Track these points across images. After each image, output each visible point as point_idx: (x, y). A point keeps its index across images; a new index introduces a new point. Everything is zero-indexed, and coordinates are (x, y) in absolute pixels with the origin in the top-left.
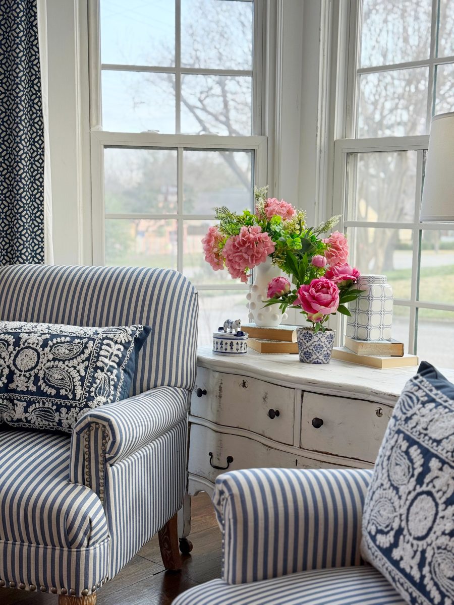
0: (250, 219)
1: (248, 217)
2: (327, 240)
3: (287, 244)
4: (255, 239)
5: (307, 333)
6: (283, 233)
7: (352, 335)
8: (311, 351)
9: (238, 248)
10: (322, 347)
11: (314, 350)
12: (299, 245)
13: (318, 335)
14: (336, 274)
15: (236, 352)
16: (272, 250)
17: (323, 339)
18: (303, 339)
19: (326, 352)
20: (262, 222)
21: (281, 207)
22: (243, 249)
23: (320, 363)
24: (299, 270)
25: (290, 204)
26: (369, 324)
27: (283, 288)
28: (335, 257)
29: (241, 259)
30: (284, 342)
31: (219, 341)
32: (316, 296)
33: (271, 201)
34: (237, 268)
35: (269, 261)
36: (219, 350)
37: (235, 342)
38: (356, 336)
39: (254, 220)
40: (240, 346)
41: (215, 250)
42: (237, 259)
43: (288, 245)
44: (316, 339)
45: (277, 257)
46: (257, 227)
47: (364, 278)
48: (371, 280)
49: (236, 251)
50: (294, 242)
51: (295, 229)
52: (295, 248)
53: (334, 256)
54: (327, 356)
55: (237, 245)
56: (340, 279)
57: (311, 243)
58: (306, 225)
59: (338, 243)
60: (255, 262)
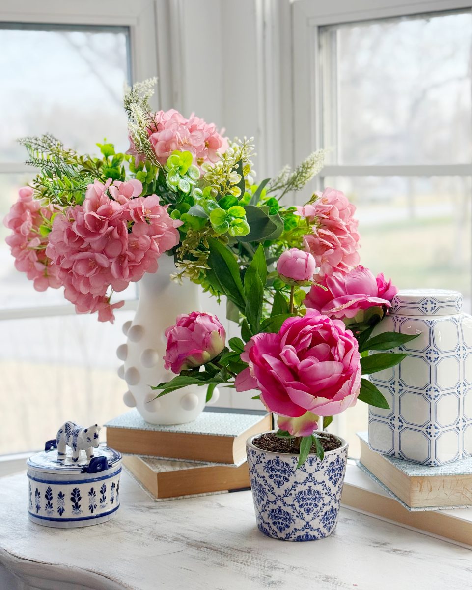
0: (116, 163)
1: (111, 158)
2: (310, 209)
3: (209, 223)
4: (126, 214)
5: (278, 462)
6: (200, 195)
7: (387, 448)
8: (289, 510)
9: (81, 241)
10: (318, 496)
11: (297, 505)
12: (240, 225)
13: (307, 465)
14: (338, 295)
15: (88, 514)
16: (174, 240)
17: (321, 476)
18: (266, 475)
19: (327, 509)
20: (145, 170)
21: (191, 131)
22: (95, 242)
23: (314, 539)
24: (245, 289)
25: (212, 125)
26: (433, 422)
27: (206, 344)
28: (332, 251)
29: (90, 269)
30: (213, 465)
31: (43, 488)
32: (299, 367)
33: (165, 117)
34: (84, 290)
35: (167, 265)
36: (43, 513)
37: (84, 489)
38: (397, 450)
39: (126, 165)
40: (99, 496)
41: (35, 244)
42: (80, 269)
43: (214, 225)
44: (301, 476)
45: (185, 257)
46: (133, 182)
47: (409, 302)
48: (429, 306)
49: (75, 246)
50: (227, 218)
51: (228, 183)
52: (233, 233)
53: (328, 248)
54: (329, 518)
55: (78, 233)
56: (351, 308)
57: (269, 217)
58: (254, 172)
59: (336, 215)
60: (127, 273)
